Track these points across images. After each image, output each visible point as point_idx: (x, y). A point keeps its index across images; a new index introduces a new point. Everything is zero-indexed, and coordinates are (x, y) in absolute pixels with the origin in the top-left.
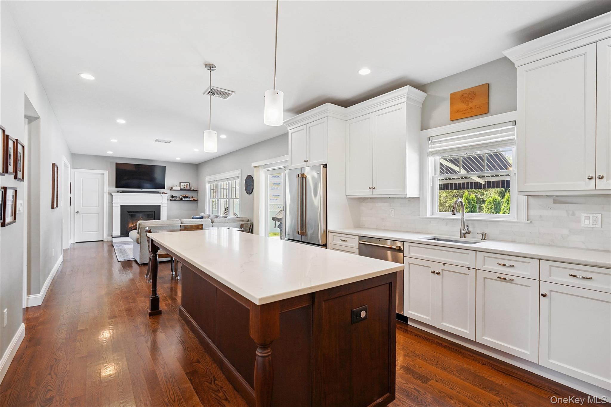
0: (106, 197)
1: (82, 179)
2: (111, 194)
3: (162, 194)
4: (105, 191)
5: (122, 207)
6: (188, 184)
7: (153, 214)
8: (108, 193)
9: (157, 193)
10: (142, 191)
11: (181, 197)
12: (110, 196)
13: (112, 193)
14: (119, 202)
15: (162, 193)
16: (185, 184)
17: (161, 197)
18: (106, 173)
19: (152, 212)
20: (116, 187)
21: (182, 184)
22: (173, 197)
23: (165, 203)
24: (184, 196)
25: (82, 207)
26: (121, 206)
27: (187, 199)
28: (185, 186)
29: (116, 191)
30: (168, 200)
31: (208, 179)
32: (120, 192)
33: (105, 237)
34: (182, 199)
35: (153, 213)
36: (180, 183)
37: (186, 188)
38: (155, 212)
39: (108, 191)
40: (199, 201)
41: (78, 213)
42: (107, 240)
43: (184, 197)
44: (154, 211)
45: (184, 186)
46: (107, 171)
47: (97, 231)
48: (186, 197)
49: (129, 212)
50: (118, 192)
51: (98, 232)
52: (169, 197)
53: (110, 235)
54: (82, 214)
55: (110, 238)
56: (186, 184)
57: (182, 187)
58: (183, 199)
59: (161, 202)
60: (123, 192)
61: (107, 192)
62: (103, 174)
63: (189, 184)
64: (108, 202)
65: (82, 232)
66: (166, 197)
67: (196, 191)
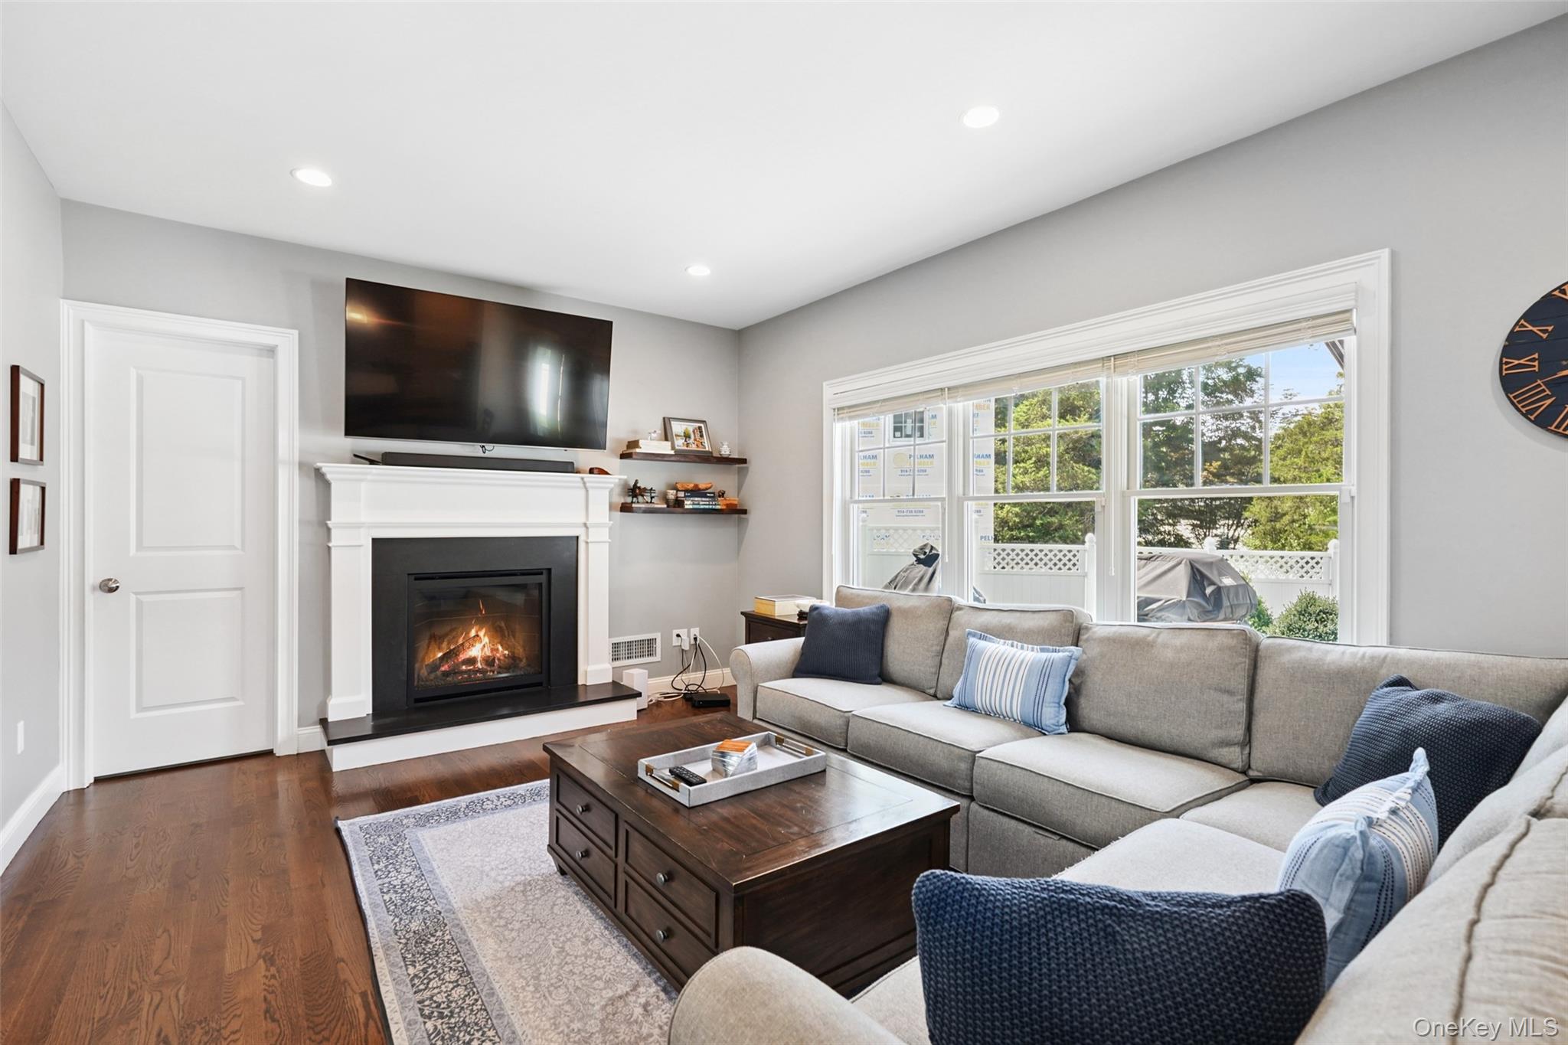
0: (290, 490)
1: (140, 381)
2: (318, 471)
3: (588, 477)
4: (283, 452)
5: (381, 547)
6: (702, 425)
7: (540, 585)
8: (301, 465)
9: (567, 467)
10: (488, 454)
11: (671, 495)
12: (311, 483)
13: (327, 469)
14: (363, 519)
15: (591, 471)
16: (690, 427)
17: (583, 492)
18: (286, 342)
19: (538, 572)
20: (349, 432)
21: (678, 428)
22: (635, 491)
23: (598, 525)
24: (691, 486)
25: (140, 546)
26: (374, 540)
27: (703, 503)
28: (689, 437)
29: (350, 456)
30: (611, 507)
31: (832, 393)
32: (372, 462)
33: (281, 734)
34: (679, 503)
35: (543, 579)
36: (666, 423)
37: (693, 447)
38: (553, 571)
39: (301, 451)
40: (753, 518)
41: (112, 590)
42: (295, 753)
43: (686, 491)
44: (549, 570)
45: (687, 436)
46: (296, 333)
47: (233, 699)
48: (696, 492)
49: (419, 577)
50: (359, 458)
51: (240, 703)
52: (617, 490)
53: (316, 718)
54: (136, 593)
55: (313, 739)
56: (691, 430)
57: (680, 443)
58: (688, 504)
59: (583, 520)
60: (391, 459)
61: (297, 459)
62: (271, 351)
63: (701, 427)
64: (301, 522)
65: (141, 708)
66: (607, 493)
67: (738, 462)
